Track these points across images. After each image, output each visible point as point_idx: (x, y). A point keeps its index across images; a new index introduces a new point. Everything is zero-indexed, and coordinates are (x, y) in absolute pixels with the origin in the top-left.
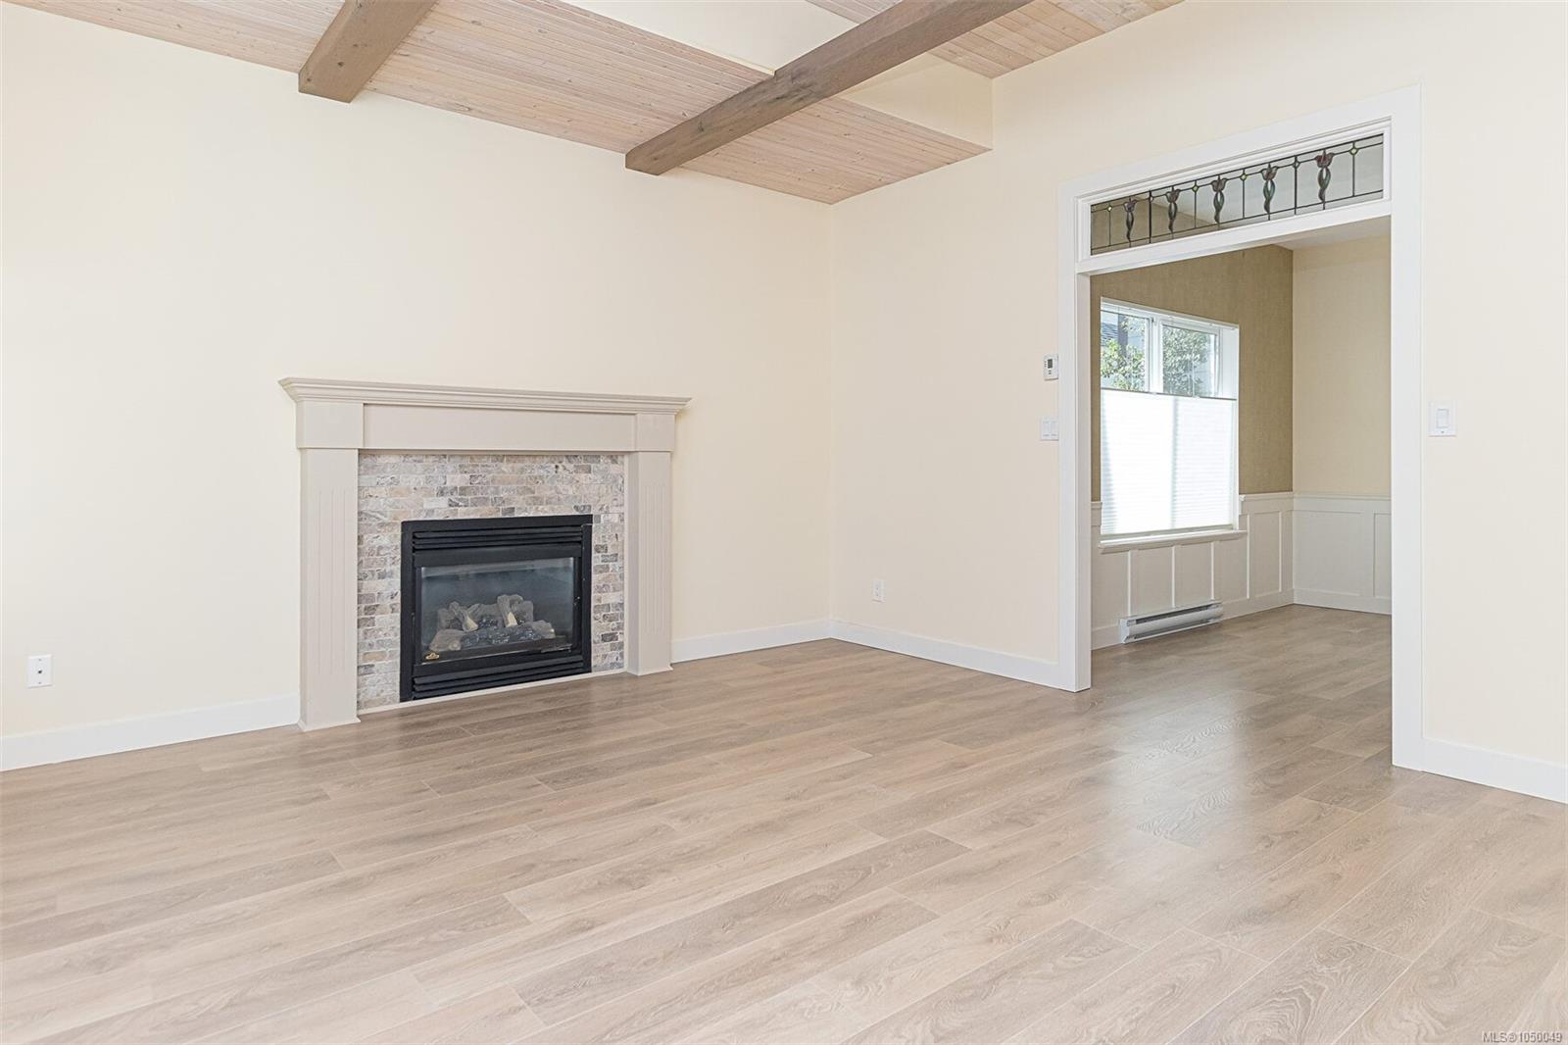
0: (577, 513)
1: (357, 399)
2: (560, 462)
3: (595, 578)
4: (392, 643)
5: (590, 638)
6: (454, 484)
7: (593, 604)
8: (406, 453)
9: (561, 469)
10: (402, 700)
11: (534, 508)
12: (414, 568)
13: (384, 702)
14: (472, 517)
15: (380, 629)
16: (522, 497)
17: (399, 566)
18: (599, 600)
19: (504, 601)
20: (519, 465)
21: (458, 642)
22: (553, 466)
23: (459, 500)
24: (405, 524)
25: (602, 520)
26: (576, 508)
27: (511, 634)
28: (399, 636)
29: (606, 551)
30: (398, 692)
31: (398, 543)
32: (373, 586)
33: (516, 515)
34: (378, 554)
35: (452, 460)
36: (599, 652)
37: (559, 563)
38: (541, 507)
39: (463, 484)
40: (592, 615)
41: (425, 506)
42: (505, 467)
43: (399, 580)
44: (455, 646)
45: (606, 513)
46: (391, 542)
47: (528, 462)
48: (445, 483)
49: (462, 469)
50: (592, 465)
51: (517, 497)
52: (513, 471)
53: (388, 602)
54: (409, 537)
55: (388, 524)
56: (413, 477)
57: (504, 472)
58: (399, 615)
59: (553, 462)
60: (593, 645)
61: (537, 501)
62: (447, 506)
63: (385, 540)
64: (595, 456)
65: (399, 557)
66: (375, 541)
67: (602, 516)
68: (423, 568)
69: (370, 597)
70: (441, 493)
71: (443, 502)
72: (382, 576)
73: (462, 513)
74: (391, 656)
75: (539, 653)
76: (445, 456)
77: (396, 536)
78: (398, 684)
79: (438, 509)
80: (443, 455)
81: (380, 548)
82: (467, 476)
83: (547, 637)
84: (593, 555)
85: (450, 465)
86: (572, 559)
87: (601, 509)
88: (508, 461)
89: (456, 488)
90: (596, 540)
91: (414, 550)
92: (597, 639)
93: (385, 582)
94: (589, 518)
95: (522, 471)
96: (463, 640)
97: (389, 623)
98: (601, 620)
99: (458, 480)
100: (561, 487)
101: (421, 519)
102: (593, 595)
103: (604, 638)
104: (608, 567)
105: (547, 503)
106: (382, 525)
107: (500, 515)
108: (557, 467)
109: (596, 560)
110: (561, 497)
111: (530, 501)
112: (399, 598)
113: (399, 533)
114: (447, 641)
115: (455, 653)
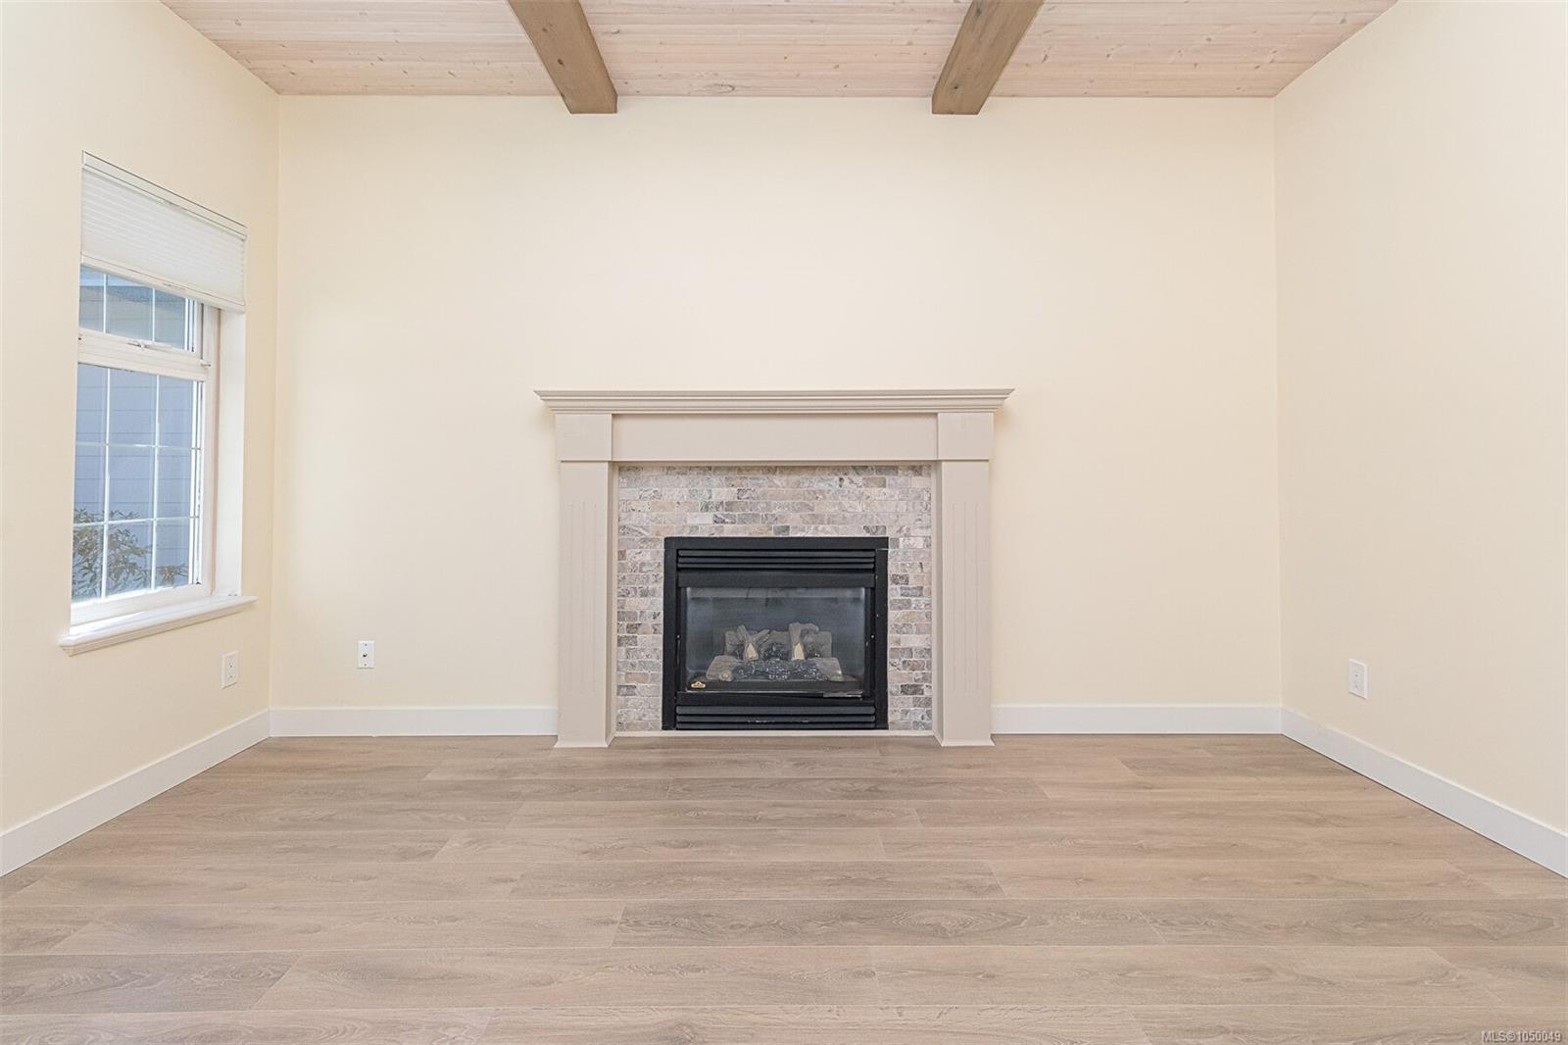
0: (868, 535)
1: (601, 410)
2: (846, 474)
3: (893, 615)
4: (654, 666)
5: (886, 687)
6: (720, 499)
7: (890, 645)
8: (670, 468)
9: (846, 482)
10: (664, 728)
11: (813, 526)
12: (678, 589)
13: (645, 727)
14: (740, 535)
15: (643, 650)
16: (798, 515)
17: (662, 585)
18: (898, 642)
19: (796, 629)
20: (795, 478)
21: (729, 672)
22: (837, 478)
23: (727, 516)
24: (667, 540)
25: (901, 546)
26: (867, 529)
27: (794, 674)
28: (661, 660)
29: (907, 582)
30: (661, 719)
31: (661, 559)
32: (634, 603)
33: (791, 535)
34: (641, 571)
35: (718, 472)
36: (898, 706)
37: (848, 594)
38: (821, 527)
39: (729, 499)
40: (889, 660)
41: (688, 522)
42: (779, 480)
43: (661, 599)
44: (726, 675)
45: (905, 535)
46: (654, 558)
47: (804, 476)
48: (710, 497)
49: (729, 483)
50: (887, 478)
51: (792, 515)
52: (788, 484)
53: (650, 622)
54: (673, 554)
55: (651, 540)
56: (676, 489)
57: (777, 486)
58: (661, 636)
59: (836, 475)
60: (889, 697)
61: (817, 519)
62: (711, 522)
63: (647, 557)
64: (891, 468)
65: (662, 574)
66: (638, 557)
67: (901, 539)
68: (688, 589)
69: (632, 615)
70: (706, 508)
71: (707, 518)
72: (644, 594)
73: (729, 531)
74: (653, 680)
75: (821, 697)
76: (710, 468)
77: (658, 552)
78: (660, 710)
79: (702, 525)
80: (708, 468)
81: (643, 564)
82: (735, 490)
83: (834, 679)
84: (889, 587)
85: (715, 480)
86: (863, 590)
87: (900, 531)
88: (781, 472)
89: (722, 503)
90: (892, 569)
91: (679, 569)
92: (894, 690)
93: (647, 601)
94: (884, 541)
95: (798, 484)
96: (736, 670)
97: (651, 644)
98: (900, 666)
99: (724, 494)
100: (846, 503)
101: (685, 535)
102: (889, 635)
103: (905, 690)
104: (909, 602)
105: (828, 524)
106: (645, 540)
107: (772, 534)
108: (841, 479)
109: (894, 592)
110: (847, 515)
111: (808, 519)
112: (661, 619)
113: (662, 550)
114: (722, 669)
115: (724, 684)
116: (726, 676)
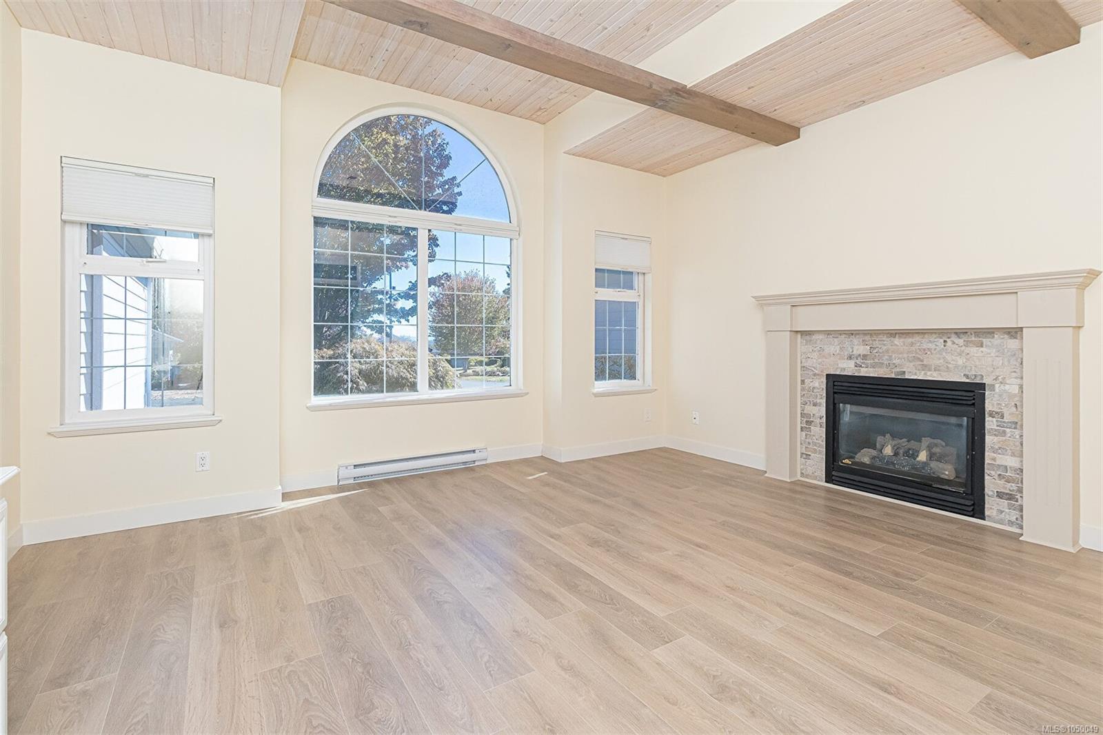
0: (967, 381)
1: (786, 304)
2: (949, 338)
3: (989, 439)
4: (820, 446)
5: (984, 490)
6: (858, 353)
7: (987, 461)
8: (828, 333)
9: (949, 343)
10: (826, 482)
11: (923, 372)
12: (834, 404)
13: (815, 478)
14: (871, 375)
15: (814, 436)
16: (912, 364)
17: (825, 401)
18: (994, 459)
20: (910, 340)
21: (868, 458)
22: (942, 341)
23: (862, 363)
24: (828, 376)
25: (997, 390)
26: (967, 376)
27: (914, 468)
28: (824, 443)
29: (1002, 417)
30: (824, 476)
31: (824, 386)
32: (810, 409)
33: (907, 377)
34: (813, 392)
35: (857, 336)
36: (992, 505)
37: (953, 420)
38: (929, 373)
39: (865, 353)
40: (986, 471)
41: (839, 365)
42: (897, 341)
43: (824, 409)
45: (1001, 383)
46: (820, 385)
47: (917, 338)
48: (853, 351)
49: (865, 343)
50: (984, 340)
51: (908, 364)
52: (904, 344)
53: (818, 421)
54: (831, 384)
55: (818, 375)
56: (833, 347)
57: (897, 345)
58: (824, 429)
59: (941, 338)
60: (986, 497)
61: (925, 367)
62: (853, 366)
63: (817, 385)
64: (990, 332)
65: (825, 395)
66: (811, 384)
67: (997, 386)
68: (841, 405)
69: (808, 415)
70: (850, 358)
71: (851, 364)
72: (815, 405)
73: (864, 372)
74: (820, 453)
75: (931, 486)
76: (852, 334)
77: (822, 382)
78: (824, 471)
79: (848, 368)
80: (852, 333)
81: (814, 388)
82: (869, 348)
83: (942, 476)
84: (987, 419)
85: (856, 341)
86: (965, 418)
87: (996, 379)
88: (900, 337)
89: (860, 355)
90: (989, 406)
91: (835, 393)
92: (990, 493)
93: (817, 408)
94: (982, 386)
95: (912, 344)
96: (874, 458)
97: (819, 432)
98: (996, 477)
99: (861, 349)
100: (949, 358)
101: (838, 373)
102: (986, 454)
103: (1000, 495)
104: (1004, 432)
105: (935, 370)
106: (815, 375)
107: (893, 376)
108: (945, 341)
109: (990, 423)
110: (950, 366)
111: (920, 367)
112: (824, 420)
113: (825, 381)
114: (865, 457)
115: (864, 464)
116: (866, 460)
